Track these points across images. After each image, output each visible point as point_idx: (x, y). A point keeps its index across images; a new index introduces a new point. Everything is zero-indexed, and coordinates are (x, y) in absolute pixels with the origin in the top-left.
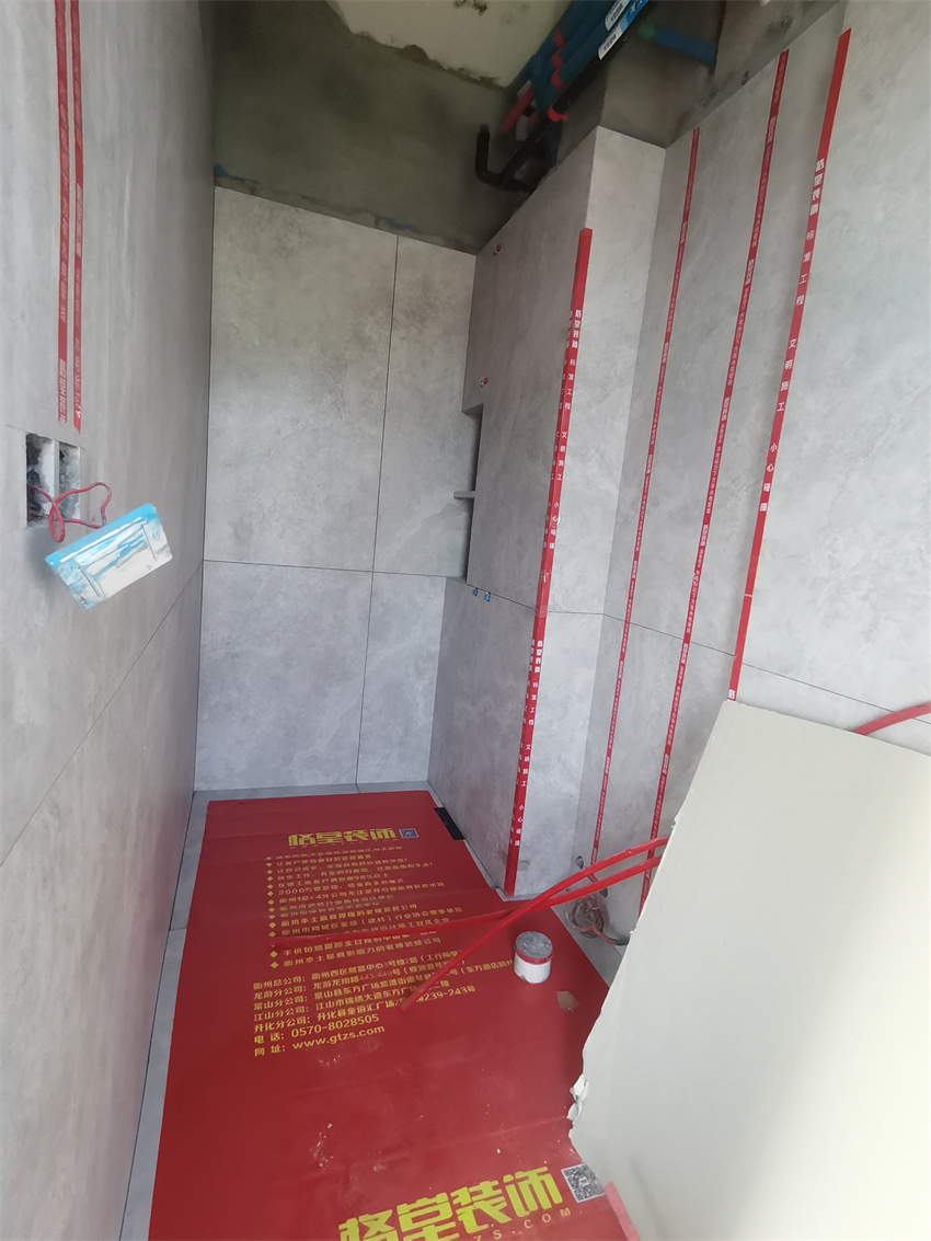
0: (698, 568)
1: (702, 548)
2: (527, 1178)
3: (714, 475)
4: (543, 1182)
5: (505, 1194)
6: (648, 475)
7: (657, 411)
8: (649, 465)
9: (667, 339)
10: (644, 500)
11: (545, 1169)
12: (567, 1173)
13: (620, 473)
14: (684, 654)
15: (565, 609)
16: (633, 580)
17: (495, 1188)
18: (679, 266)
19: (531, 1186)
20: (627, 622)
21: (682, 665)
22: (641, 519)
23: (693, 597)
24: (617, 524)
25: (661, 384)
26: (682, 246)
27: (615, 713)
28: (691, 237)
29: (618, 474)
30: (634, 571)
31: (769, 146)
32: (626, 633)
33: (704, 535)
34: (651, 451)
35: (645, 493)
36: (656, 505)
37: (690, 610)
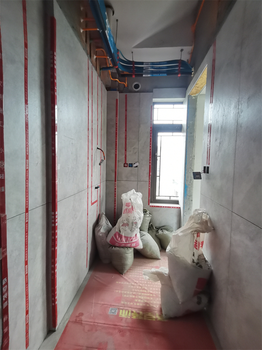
2: (125, 316)
4: (122, 314)
5: (131, 315)
11: (120, 316)
12: (116, 314)
17: (133, 317)
19: (125, 314)
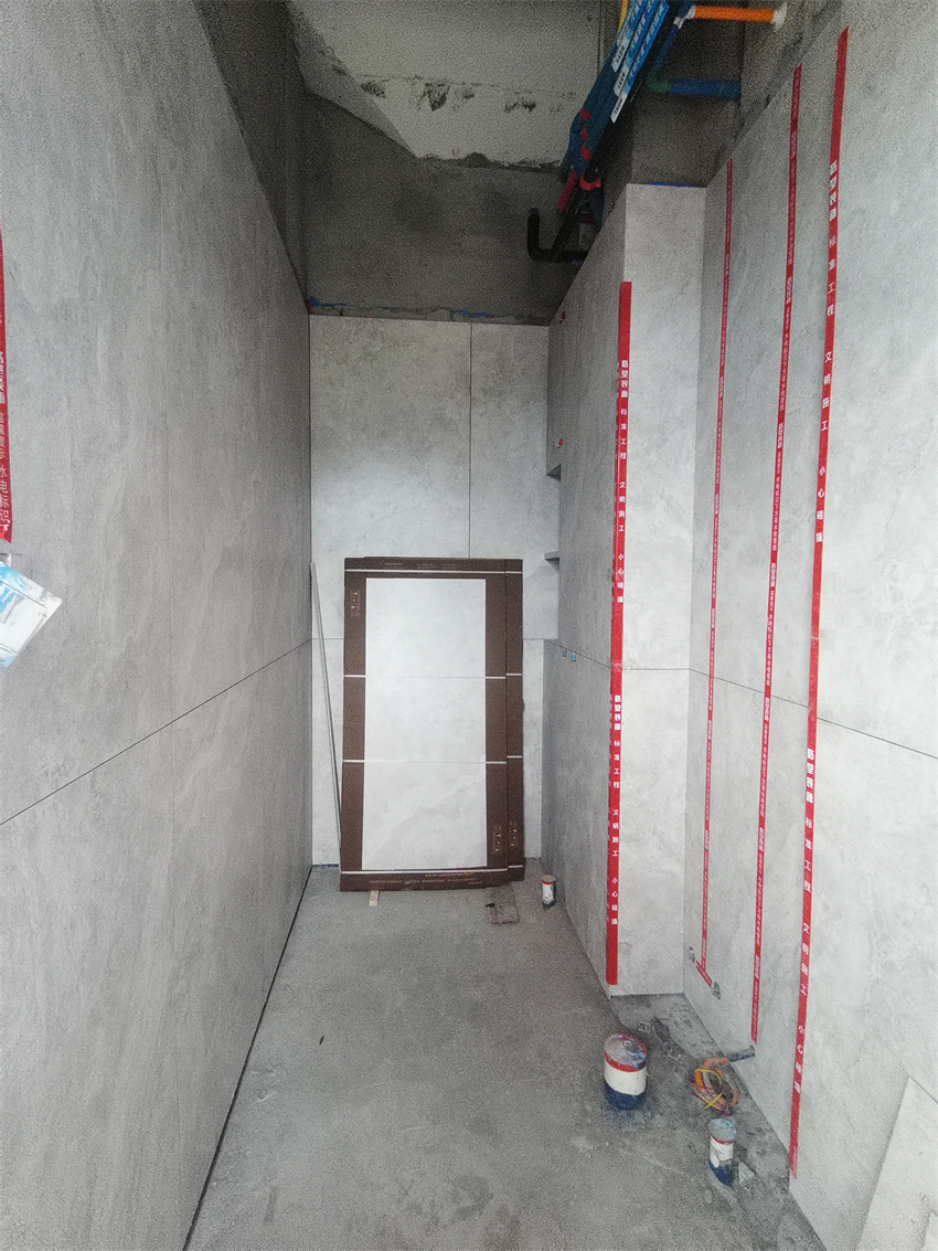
0: (771, 612)
1: (772, 589)
3: (776, 509)
6: (716, 516)
7: (718, 449)
8: (717, 504)
9: (722, 374)
10: (716, 543)
13: (691, 516)
14: (766, 709)
15: (642, 665)
16: (713, 630)
18: (725, 299)
20: (711, 676)
21: (766, 723)
22: (715, 564)
23: (769, 645)
24: (694, 571)
25: (720, 419)
26: (726, 278)
27: (708, 778)
28: (734, 268)
29: (690, 518)
30: (713, 619)
31: (793, 161)
32: (711, 689)
33: (773, 576)
34: (717, 490)
35: (716, 536)
36: (726, 547)
37: (767, 660)
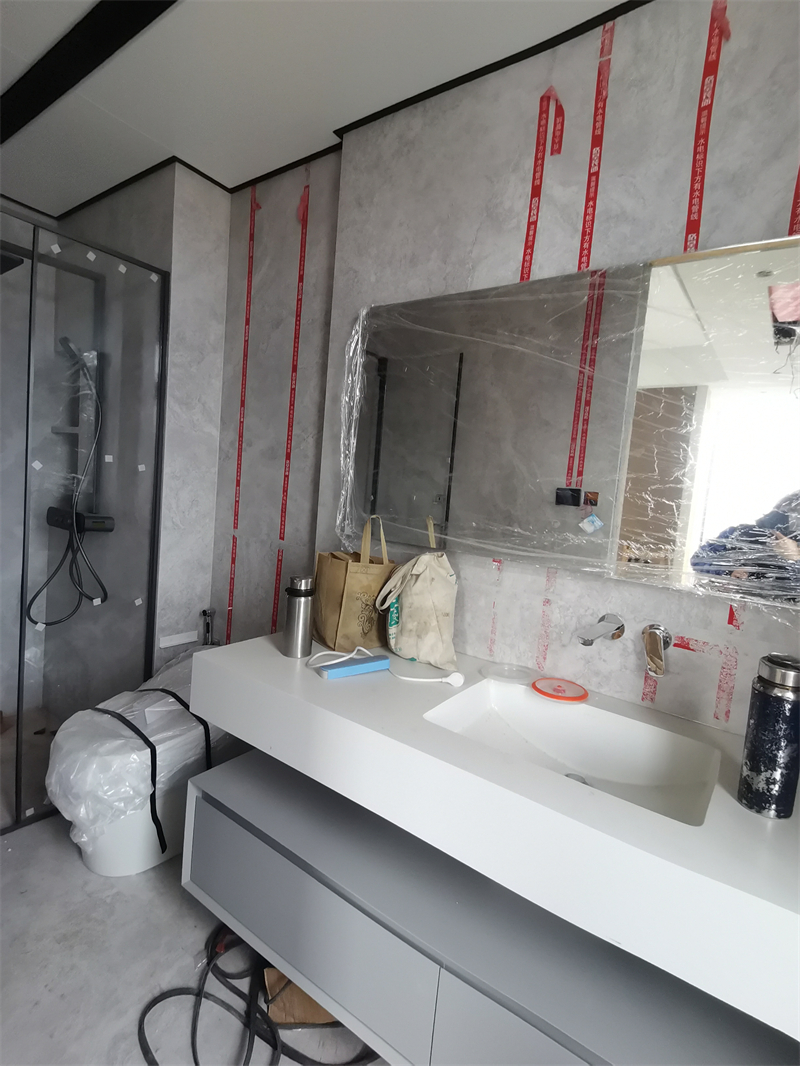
0: (285, 491)
1: (286, 477)
3: (290, 426)
6: (242, 423)
7: (244, 376)
8: (242, 415)
9: (247, 322)
10: (241, 441)
13: (219, 420)
16: (237, 502)
18: (250, 273)
22: (240, 456)
23: (284, 512)
24: (220, 459)
25: (246, 355)
26: (251, 259)
28: (257, 254)
30: (237, 495)
33: (287, 468)
34: (243, 405)
35: (241, 436)
36: (250, 445)
